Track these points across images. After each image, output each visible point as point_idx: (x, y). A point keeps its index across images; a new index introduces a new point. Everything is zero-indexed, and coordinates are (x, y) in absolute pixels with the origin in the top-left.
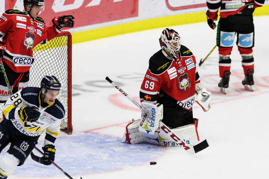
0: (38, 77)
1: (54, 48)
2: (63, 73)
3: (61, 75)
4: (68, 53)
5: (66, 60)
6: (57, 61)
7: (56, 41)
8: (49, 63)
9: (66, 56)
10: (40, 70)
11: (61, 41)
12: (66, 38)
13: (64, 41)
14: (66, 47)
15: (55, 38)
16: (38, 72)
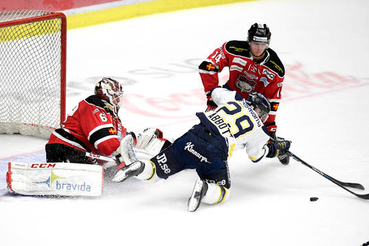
0: (22, 70)
1: (44, 34)
2: (55, 66)
3: (53, 68)
4: (61, 41)
5: (59, 50)
6: (47, 50)
7: (46, 25)
8: (37, 53)
9: (59, 44)
10: (25, 62)
11: (53, 25)
12: (58, 22)
13: (57, 25)
14: (59, 34)
15: (45, 21)
16: (23, 64)
